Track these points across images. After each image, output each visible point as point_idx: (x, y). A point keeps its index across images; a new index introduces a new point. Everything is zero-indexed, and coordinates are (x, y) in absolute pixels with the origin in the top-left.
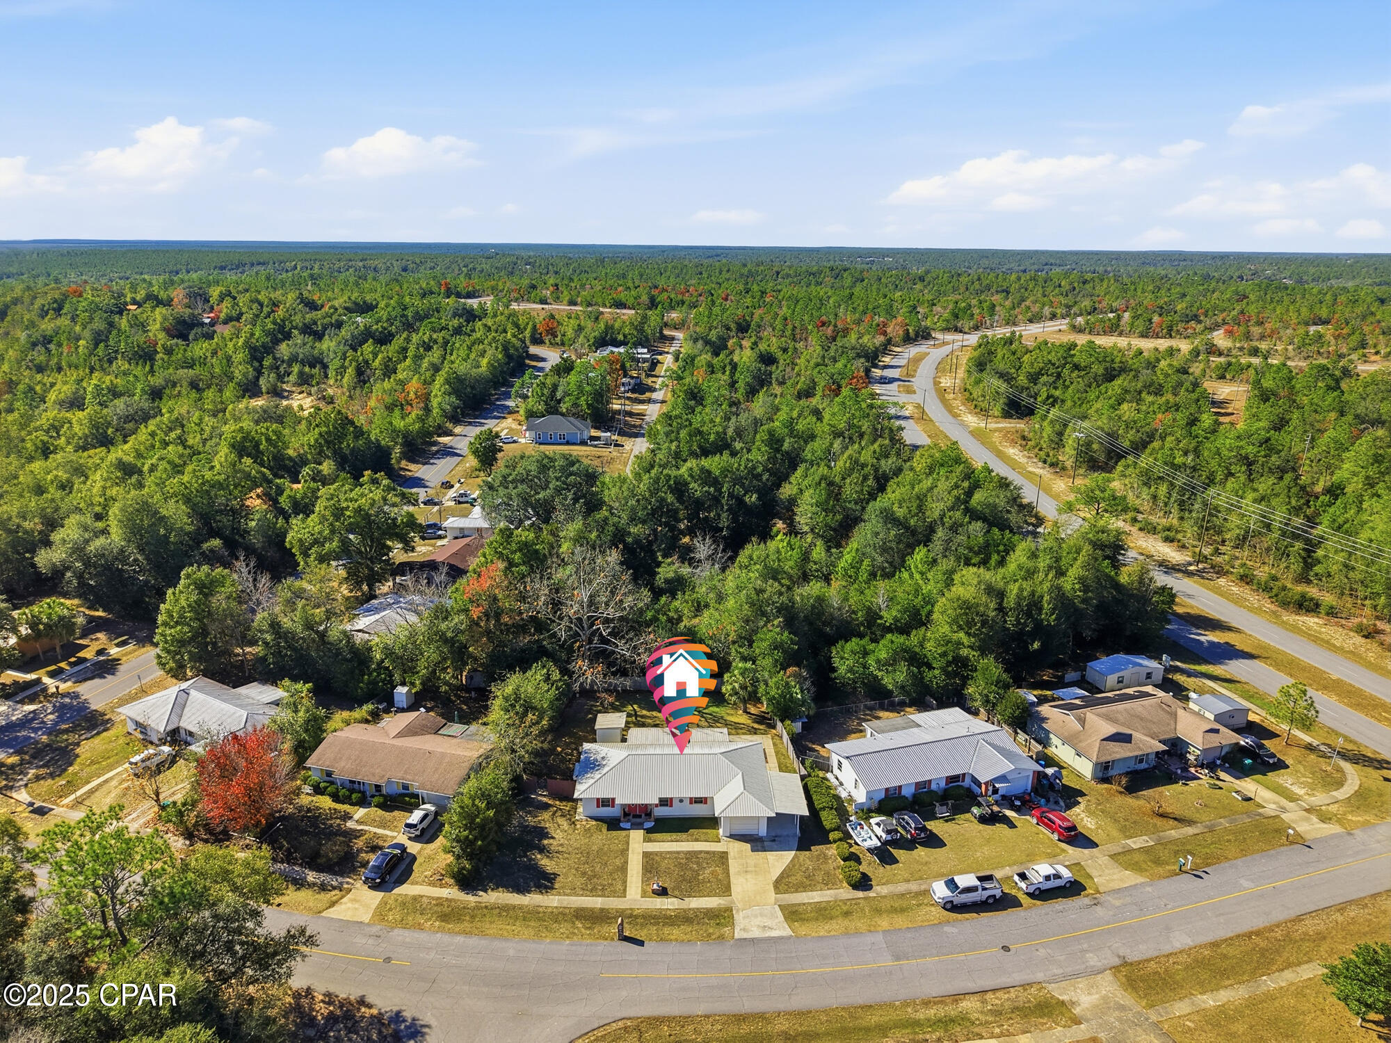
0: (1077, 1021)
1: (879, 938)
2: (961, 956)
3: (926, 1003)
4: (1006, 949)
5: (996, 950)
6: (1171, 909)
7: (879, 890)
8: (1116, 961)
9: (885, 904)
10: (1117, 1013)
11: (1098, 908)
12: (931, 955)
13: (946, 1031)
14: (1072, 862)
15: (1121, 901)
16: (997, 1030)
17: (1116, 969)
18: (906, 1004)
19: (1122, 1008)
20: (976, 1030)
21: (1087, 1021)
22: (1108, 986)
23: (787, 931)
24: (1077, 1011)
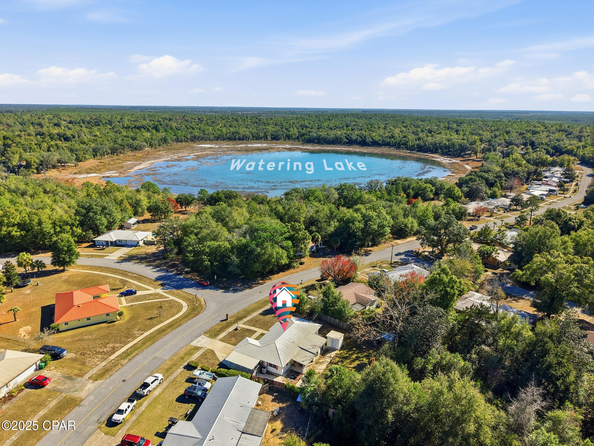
0: (90, 378)
1: (166, 358)
2: (137, 370)
3: (137, 354)
4: (124, 381)
5: (127, 379)
6: (62, 443)
7: (181, 369)
8: (82, 403)
9: (174, 368)
10: (77, 388)
11: (96, 419)
12: (146, 364)
13: (127, 353)
14: (118, 434)
15: (87, 430)
16: (113, 361)
17: (82, 400)
18: (143, 350)
19: (76, 391)
20: (119, 358)
21: (86, 380)
22: (82, 394)
23: (192, 344)
24: (91, 381)
